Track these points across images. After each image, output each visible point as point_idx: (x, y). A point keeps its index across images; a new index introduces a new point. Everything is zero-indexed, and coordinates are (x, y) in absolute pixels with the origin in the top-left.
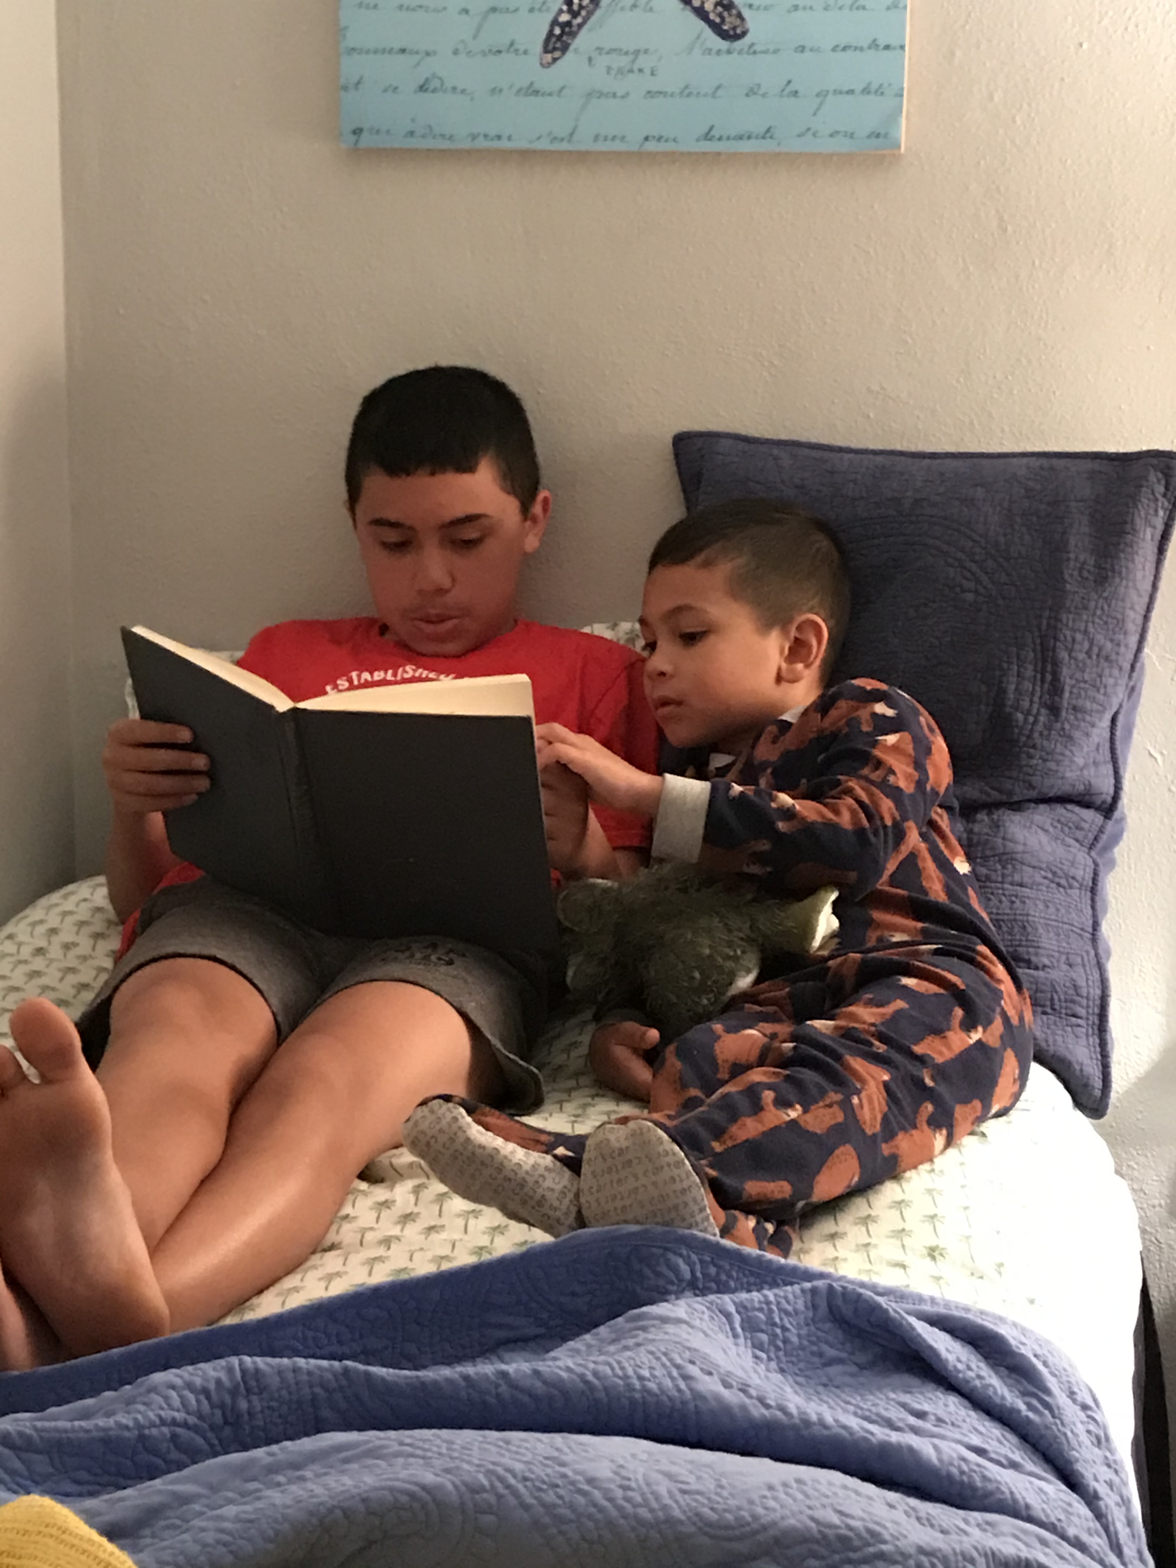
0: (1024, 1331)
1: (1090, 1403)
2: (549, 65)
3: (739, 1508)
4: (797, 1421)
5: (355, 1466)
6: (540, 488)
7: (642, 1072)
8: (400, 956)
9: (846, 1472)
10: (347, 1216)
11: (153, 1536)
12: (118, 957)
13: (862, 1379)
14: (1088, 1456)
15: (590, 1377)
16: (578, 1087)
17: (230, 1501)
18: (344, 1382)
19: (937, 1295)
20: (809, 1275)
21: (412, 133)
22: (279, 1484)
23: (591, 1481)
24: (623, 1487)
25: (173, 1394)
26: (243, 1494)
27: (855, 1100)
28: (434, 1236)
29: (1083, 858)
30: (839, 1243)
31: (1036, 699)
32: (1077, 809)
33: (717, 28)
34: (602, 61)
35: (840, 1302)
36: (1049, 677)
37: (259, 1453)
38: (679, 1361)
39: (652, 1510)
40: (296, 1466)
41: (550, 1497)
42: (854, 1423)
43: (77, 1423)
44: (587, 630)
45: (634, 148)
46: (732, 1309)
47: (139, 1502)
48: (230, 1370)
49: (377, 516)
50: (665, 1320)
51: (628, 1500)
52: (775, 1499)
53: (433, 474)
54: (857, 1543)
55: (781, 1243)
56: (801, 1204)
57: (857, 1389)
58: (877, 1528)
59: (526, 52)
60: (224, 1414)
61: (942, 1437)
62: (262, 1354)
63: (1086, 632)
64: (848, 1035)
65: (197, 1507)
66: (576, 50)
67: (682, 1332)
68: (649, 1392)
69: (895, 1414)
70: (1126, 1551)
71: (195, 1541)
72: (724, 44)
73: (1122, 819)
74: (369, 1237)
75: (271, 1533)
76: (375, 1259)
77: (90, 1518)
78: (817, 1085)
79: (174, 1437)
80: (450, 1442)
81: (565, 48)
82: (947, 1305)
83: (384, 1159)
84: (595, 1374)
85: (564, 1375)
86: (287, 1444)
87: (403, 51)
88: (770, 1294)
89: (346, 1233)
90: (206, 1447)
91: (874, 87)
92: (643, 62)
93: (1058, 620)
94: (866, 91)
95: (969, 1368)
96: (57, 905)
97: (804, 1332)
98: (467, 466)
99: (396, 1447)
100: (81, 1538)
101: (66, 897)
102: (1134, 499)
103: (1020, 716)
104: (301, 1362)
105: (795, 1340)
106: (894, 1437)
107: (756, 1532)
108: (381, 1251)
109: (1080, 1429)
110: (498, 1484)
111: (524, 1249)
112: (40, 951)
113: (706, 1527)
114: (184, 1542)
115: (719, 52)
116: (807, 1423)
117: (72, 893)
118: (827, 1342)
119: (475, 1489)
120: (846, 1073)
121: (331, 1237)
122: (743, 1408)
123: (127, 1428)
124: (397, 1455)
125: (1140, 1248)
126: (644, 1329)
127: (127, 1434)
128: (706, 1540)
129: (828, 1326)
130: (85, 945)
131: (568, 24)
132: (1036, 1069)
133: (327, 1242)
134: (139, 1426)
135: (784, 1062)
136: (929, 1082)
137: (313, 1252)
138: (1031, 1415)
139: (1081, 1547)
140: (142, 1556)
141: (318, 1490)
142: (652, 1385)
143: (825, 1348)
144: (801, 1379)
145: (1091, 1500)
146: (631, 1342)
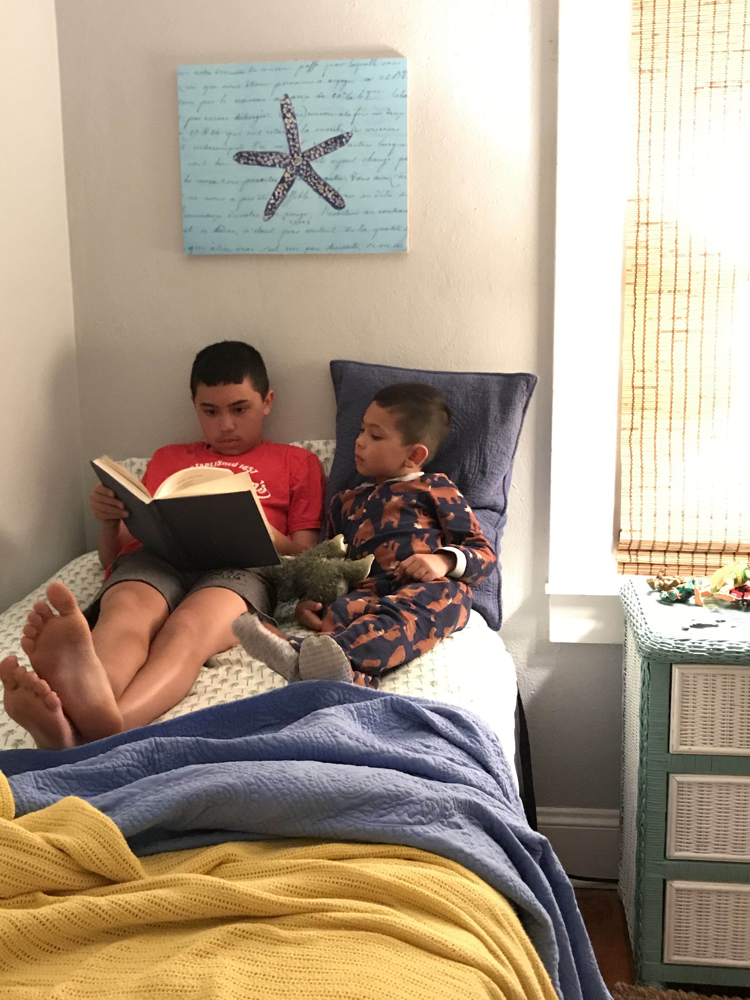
0: (469, 713)
1: (495, 739)
2: (267, 220)
3: (355, 786)
4: (378, 751)
5: (201, 778)
6: (270, 388)
7: (316, 620)
8: (218, 577)
9: (397, 770)
10: (199, 682)
11: (120, 810)
12: (104, 582)
13: (405, 734)
14: (495, 760)
15: (296, 738)
16: (292, 626)
17: (151, 794)
18: (197, 745)
19: (434, 700)
20: (384, 695)
21: (213, 249)
22: (171, 787)
23: (296, 778)
24: (310, 780)
25: (128, 754)
26: (156, 791)
27: (405, 628)
28: (235, 687)
29: (492, 532)
30: (396, 682)
31: (477, 469)
32: (489, 511)
33: (333, 205)
34: (288, 218)
35: (396, 704)
36: (482, 460)
37: (162, 775)
38: (331, 730)
39: (320, 789)
40: (178, 779)
41: (280, 786)
42: (401, 751)
43: (88, 767)
44: (291, 444)
45: (302, 253)
46: (353, 709)
47: (114, 796)
48: (150, 743)
49: (204, 401)
50: (326, 715)
51: (311, 785)
52: (369, 781)
53: (225, 385)
54: (402, 797)
55: (374, 684)
56: (382, 669)
57: (403, 738)
58: (410, 791)
59: (257, 215)
60: (149, 761)
61: (438, 755)
62: (164, 736)
63: (496, 443)
64: (401, 602)
65: (137, 797)
66: (278, 214)
67: (333, 719)
68: (319, 742)
69: (418, 747)
70: (510, 796)
71: (138, 811)
72: (336, 211)
73: (506, 516)
74: (209, 689)
75: (167, 806)
76: (211, 698)
77: (94, 804)
78: (390, 622)
79: (128, 771)
80: (239, 766)
81: (273, 214)
82: (438, 703)
83: (214, 658)
84: (298, 736)
85: (285, 738)
86: (174, 770)
87: (208, 216)
88: (368, 703)
89: (199, 688)
90: (142, 774)
91: (396, 227)
92: (305, 218)
93: (486, 438)
94: (393, 228)
95: (447, 728)
96: (79, 563)
97: (382, 717)
98: (239, 381)
99: (218, 769)
100: (91, 812)
101: (82, 559)
102: (515, 391)
103: (471, 476)
104: (179, 738)
105: (378, 720)
106: (417, 756)
107: (361, 795)
108: (213, 695)
109: (491, 749)
110: (259, 782)
111: (271, 691)
112: (72, 582)
113: (342, 794)
114: (132, 811)
115: (334, 214)
116: (383, 752)
117: (85, 558)
118: (391, 720)
119: (249, 784)
120: (401, 617)
121: (193, 690)
122: (357, 747)
123: (109, 768)
124: (218, 772)
125: (516, 679)
126: (318, 719)
127: (109, 770)
128: (342, 799)
129: (391, 714)
130: (91, 579)
131: (274, 204)
132: (473, 613)
133: (191, 693)
134: (114, 767)
135: (376, 613)
136: (433, 619)
137: (186, 696)
138: (472, 745)
139: (492, 795)
140: (116, 818)
141: (186, 788)
142: (321, 740)
143: (391, 723)
144: (381, 736)
145: (496, 777)
146: (312, 724)
